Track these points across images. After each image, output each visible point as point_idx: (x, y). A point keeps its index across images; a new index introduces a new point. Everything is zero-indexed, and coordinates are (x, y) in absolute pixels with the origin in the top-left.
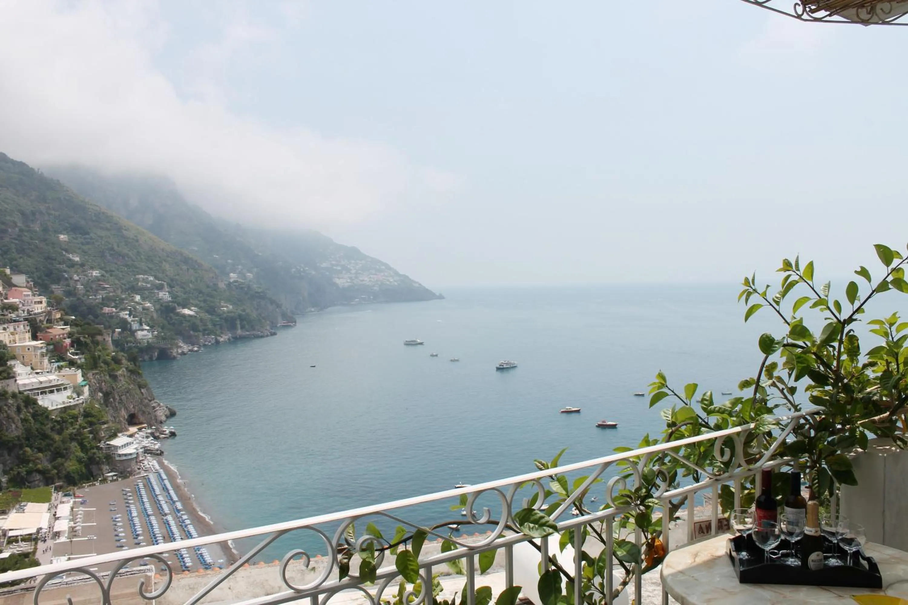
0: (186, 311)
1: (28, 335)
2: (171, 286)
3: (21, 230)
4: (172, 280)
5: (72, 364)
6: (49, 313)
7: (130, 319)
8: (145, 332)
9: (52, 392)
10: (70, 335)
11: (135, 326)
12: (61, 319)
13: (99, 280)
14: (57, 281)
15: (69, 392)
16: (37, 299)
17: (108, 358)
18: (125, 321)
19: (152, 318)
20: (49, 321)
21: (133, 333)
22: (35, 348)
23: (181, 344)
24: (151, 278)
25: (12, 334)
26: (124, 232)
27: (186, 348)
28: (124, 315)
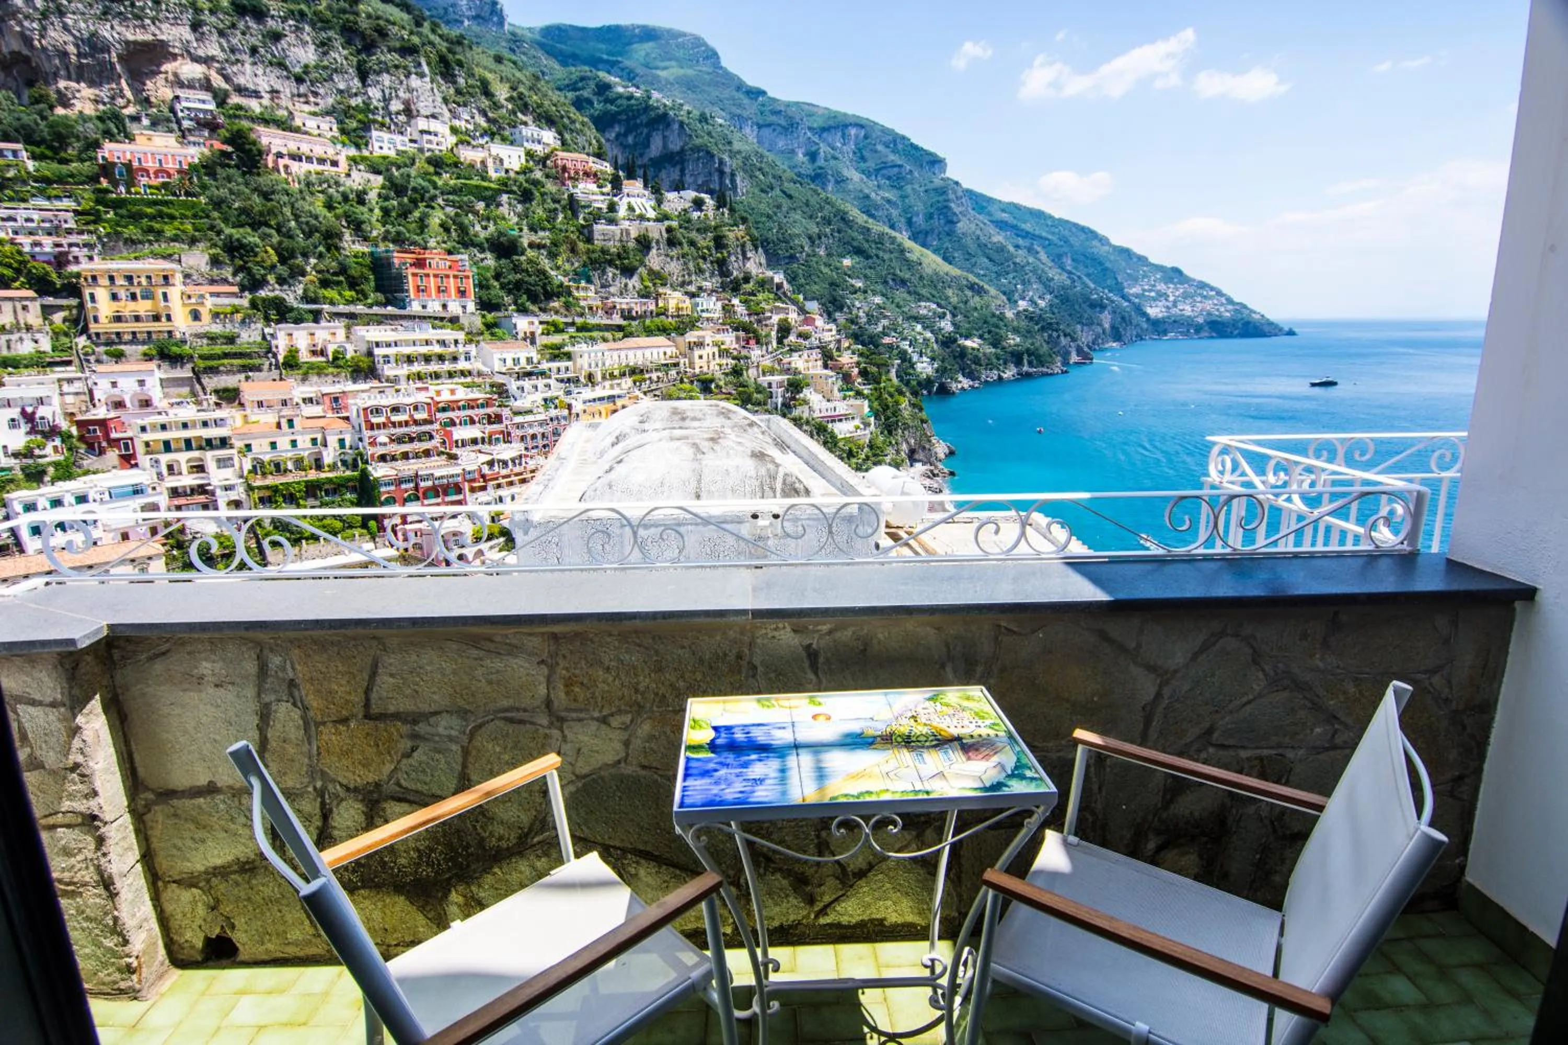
0: (968, 343)
1: (820, 363)
2: (954, 316)
3: (808, 255)
4: (955, 308)
5: (859, 394)
6: (839, 341)
7: (910, 350)
8: (925, 365)
9: (840, 420)
10: (858, 364)
11: (915, 358)
12: (849, 348)
13: (880, 308)
14: (840, 308)
15: (857, 422)
16: (828, 327)
17: (892, 390)
18: (905, 352)
19: (933, 351)
20: (838, 349)
21: (912, 366)
22: (827, 377)
23: (961, 378)
24: (934, 306)
25: (807, 361)
26: (908, 255)
27: (965, 383)
28: (905, 345)
